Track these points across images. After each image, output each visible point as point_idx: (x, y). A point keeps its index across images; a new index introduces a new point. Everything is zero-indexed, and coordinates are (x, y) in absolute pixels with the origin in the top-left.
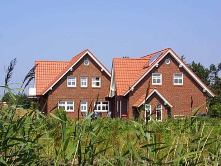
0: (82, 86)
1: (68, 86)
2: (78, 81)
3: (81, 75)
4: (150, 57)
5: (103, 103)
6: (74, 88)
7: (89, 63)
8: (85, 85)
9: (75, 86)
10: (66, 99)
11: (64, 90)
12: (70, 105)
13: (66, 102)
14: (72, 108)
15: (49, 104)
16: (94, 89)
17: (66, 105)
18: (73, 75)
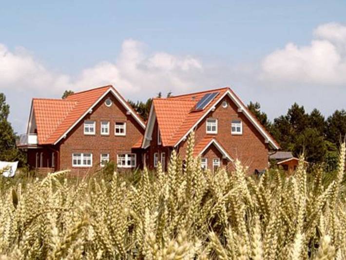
0: (102, 133)
1: (85, 133)
2: (98, 127)
3: (102, 119)
4: (193, 97)
5: (129, 156)
6: (92, 136)
7: (111, 104)
8: (106, 132)
9: (94, 133)
10: (82, 150)
11: (81, 138)
12: (87, 158)
13: (82, 155)
14: (89, 162)
15: (61, 156)
16: (117, 138)
17: (82, 158)
18: (91, 119)
